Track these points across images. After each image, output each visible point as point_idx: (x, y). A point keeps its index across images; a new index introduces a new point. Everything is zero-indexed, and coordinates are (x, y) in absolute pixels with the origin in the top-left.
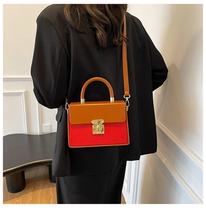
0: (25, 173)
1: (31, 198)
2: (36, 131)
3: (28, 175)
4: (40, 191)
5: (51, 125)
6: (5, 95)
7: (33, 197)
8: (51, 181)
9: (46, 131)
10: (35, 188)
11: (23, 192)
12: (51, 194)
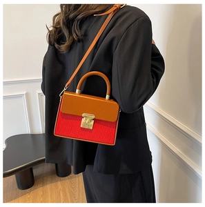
0: (34, 171)
1: (41, 193)
3: (36, 172)
4: (49, 185)
6: (5, 98)
7: (43, 191)
8: (58, 175)
10: (44, 183)
11: (32, 188)
12: (60, 187)
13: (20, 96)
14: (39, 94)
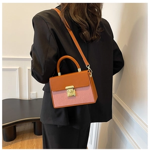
0: (17, 128)
1: (20, 146)
2: (26, 97)
3: (19, 129)
4: (27, 141)
5: (36, 93)
6: (3, 70)
8: (35, 134)
9: (33, 97)
10: (23, 138)
11: (14, 141)
12: (35, 143)
13: (15, 70)
14: (29, 69)
